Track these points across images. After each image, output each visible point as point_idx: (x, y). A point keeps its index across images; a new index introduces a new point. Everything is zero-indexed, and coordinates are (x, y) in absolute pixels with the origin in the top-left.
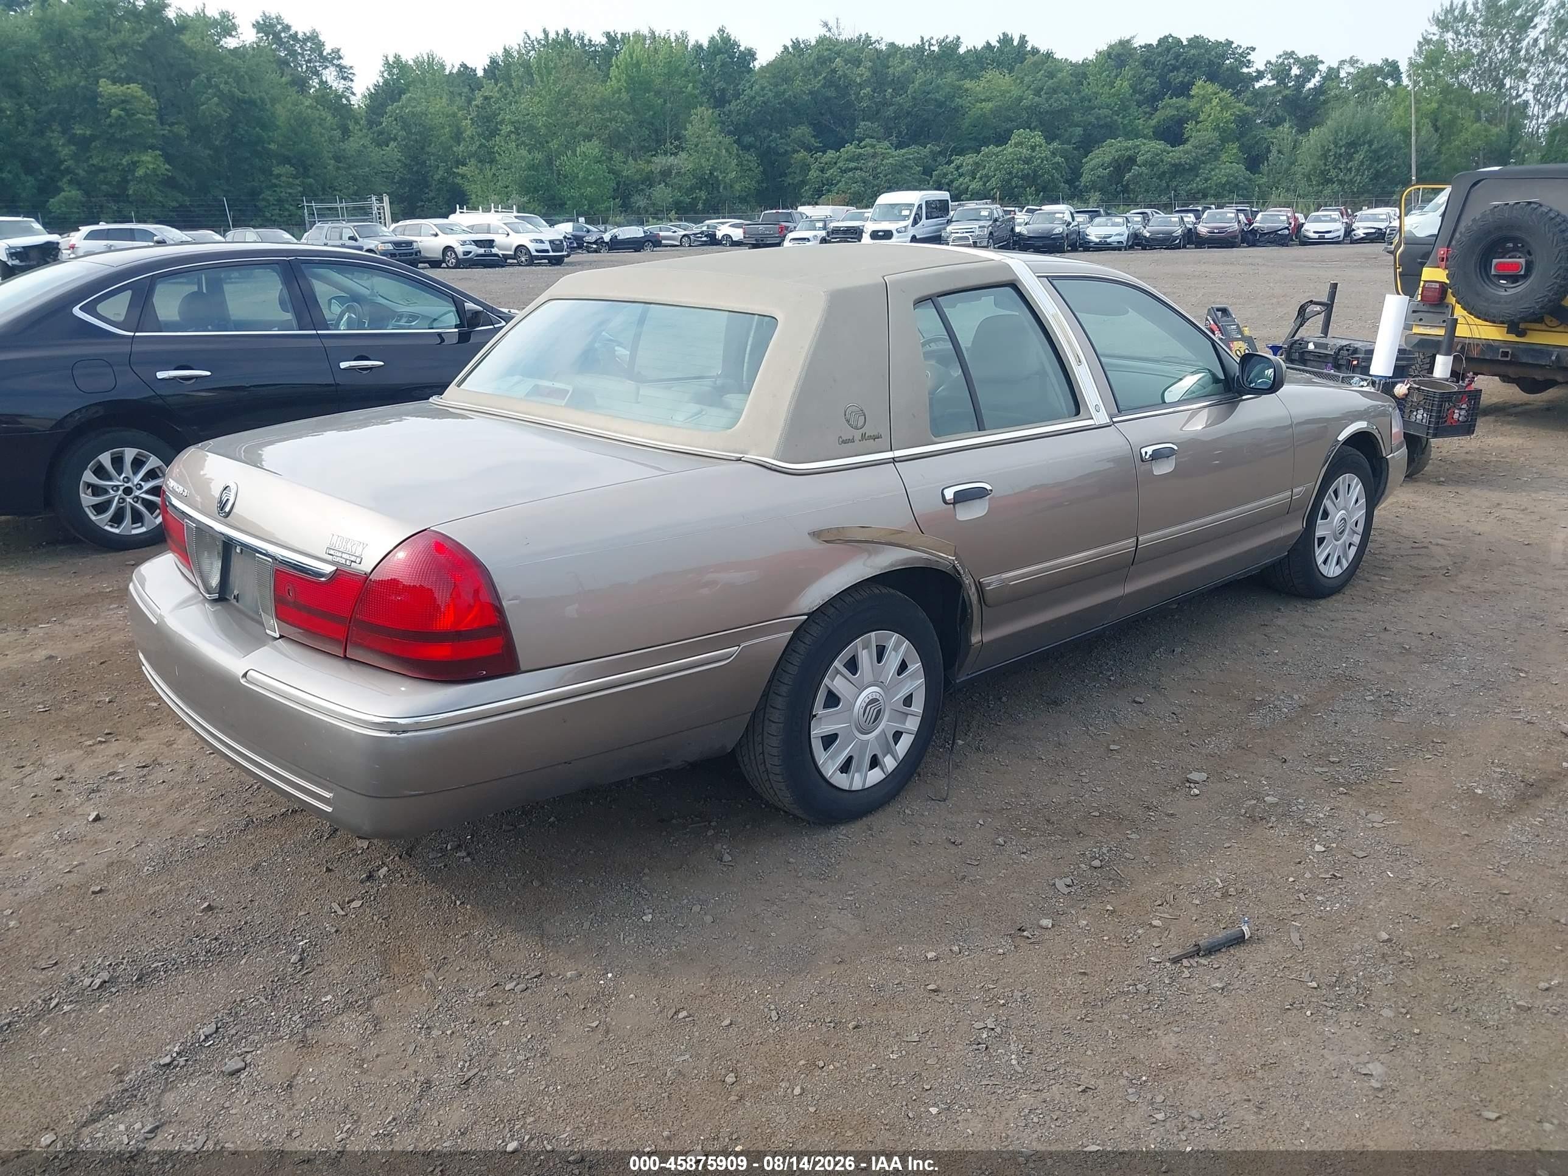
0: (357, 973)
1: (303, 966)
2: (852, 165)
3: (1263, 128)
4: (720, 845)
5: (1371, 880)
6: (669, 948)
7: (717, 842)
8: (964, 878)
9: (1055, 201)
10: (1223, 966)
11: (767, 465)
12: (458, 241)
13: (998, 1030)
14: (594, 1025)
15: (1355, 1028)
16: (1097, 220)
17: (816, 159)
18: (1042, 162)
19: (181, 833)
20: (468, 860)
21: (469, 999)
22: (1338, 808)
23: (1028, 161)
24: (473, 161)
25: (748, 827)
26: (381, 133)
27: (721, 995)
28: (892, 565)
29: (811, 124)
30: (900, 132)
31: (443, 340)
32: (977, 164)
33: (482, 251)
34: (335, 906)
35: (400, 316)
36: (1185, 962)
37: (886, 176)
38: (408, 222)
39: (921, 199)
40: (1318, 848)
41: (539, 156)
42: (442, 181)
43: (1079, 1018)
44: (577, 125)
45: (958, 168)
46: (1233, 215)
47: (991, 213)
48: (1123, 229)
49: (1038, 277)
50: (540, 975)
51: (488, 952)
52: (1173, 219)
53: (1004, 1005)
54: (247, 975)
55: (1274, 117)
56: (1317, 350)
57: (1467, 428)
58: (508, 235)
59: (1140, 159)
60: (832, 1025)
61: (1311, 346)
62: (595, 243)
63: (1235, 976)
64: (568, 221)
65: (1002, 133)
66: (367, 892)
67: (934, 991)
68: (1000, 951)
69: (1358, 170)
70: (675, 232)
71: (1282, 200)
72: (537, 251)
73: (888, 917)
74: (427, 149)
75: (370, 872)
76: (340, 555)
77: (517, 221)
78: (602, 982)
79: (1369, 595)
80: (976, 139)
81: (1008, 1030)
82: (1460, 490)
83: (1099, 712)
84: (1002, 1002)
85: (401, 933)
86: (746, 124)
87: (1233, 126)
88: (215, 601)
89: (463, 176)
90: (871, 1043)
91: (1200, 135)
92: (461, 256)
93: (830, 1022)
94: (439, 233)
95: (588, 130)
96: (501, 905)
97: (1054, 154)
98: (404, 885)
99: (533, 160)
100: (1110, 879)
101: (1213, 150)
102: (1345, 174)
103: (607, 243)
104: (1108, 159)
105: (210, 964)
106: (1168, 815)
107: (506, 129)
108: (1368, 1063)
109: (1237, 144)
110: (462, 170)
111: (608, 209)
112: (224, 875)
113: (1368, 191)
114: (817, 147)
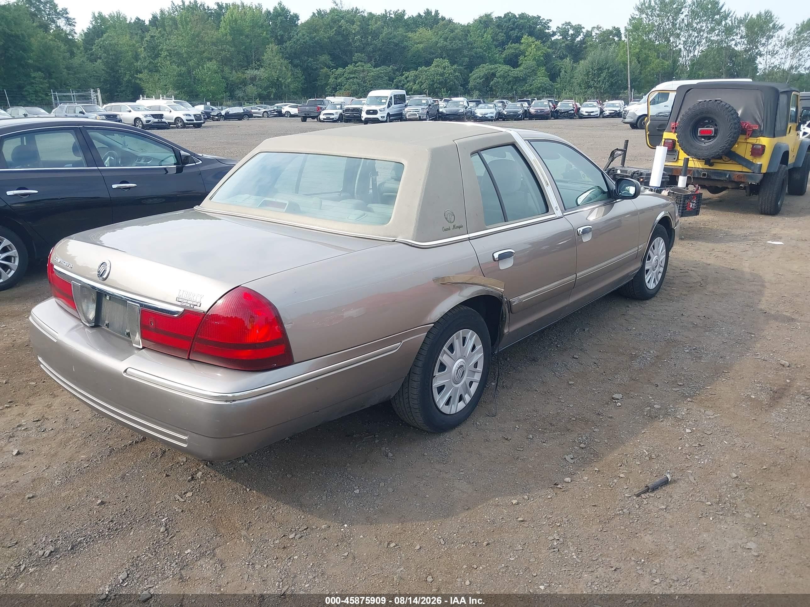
0: (201, 535)
1: (168, 533)
2: (352, 76)
3: (556, 60)
4: (384, 448)
5: (718, 446)
6: (374, 508)
7: (383, 447)
8: (518, 458)
9: (457, 96)
10: (662, 496)
11: (409, 244)
12: (143, 115)
13: (561, 540)
14: (346, 554)
15: (735, 525)
16: (480, 105)
17: (333, 72)
18: (449, 75)
19: (71, 459)
20: (246, 464)
21: (271, 546)
22: (691, 409)
23: (442, 75)
24: (146, 71)
25: (396, 437)
26: (92, 54)
27: (410, 532)
28: (472, 294)
29: (329, 54)
30: (376, 59)
31: (167, 172)
32: (416, 76)
33: (156, 120)
34: (177, 496)
35: (140, 158)
36: (643, 496)
37: (370, 82)
38: (113, 104)
39: (392, 94)
40: (688, 431)
41: (184, 69)
42: (129, 81)
43: (600, 530)
44: (204, 53)
45: (406, 78)
46: (547, 103)
47: (427, 102)
48: (493, 110)
49: (525, 140)
50: (307, 528)
51: (273, 517)
52: (517, 105)
53: (560, 526)
54: (136, 541)
55: (561, 54)
56: (621, 174)
57: (696, 212)
58: (171, 111)
59: (498, 75)
60: (474, 544)
61: (619, 172)
62: (217, 116)
63: (669, 501)
64: (201, 104)
65: (428, 60)
66: (193, 487)
67: (522, 521)
68: (549, 497)
69: (603, 82)
70: (259, 110)
71: (568, 96)
72: (187, 120)
73: (485, 482)
74: (120, 64)
75: (192, 475)
76: (186, 301)
77: (175, 104)
78: (342, 530)
79: (668, 297)
80: (415, 63)
81: (566, 539)
82: (693, 242)
83: (558, 364)
84: (559, 524)
85: (220, 510)
86: (295, 54)
87: (542, 58)
88: (92, 327)
89: (140, 79)
90: (498, 553)
91: (527, 63)
92: (145, 123)
93: (473, 543)
94: (132, 110)
95: (210, 56)
96: (272, 489)
97: (455, 71)
98: (214, 481)
99: (181, 71)
100: (591, 454)
101: (534, 70)
102: (597, 84)
103: (223, 116)
104: (482, 74)
105: (112, 537)
106: (609, 417)
107: (164, 54)
108: (747, 542)
109: (544, 68)
110: (140, 76)
111: (223, 98)
112: (106, 483)
113: (608, 92)
114: (333, 66)
